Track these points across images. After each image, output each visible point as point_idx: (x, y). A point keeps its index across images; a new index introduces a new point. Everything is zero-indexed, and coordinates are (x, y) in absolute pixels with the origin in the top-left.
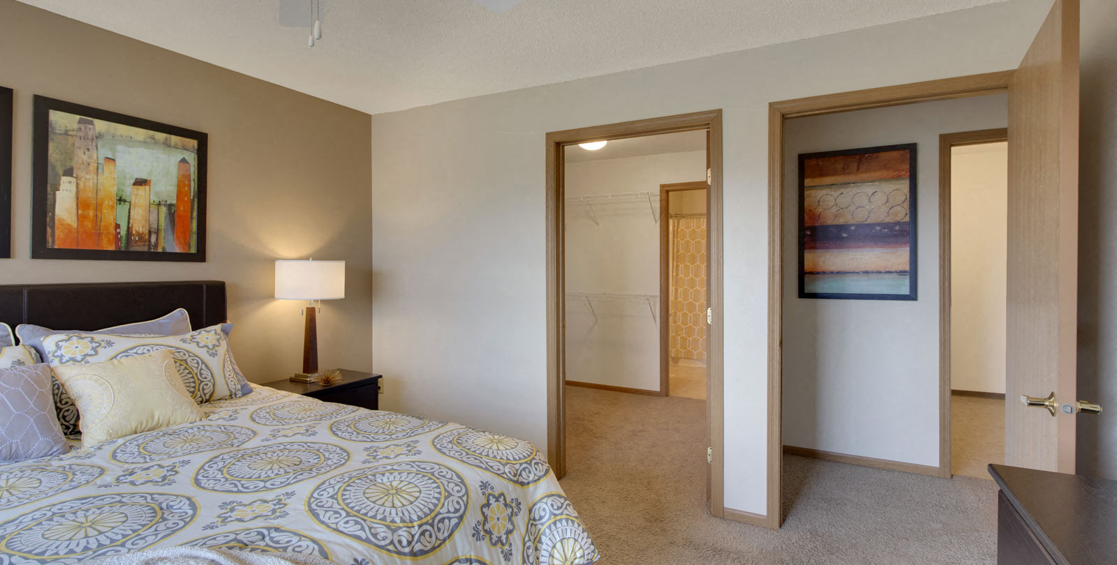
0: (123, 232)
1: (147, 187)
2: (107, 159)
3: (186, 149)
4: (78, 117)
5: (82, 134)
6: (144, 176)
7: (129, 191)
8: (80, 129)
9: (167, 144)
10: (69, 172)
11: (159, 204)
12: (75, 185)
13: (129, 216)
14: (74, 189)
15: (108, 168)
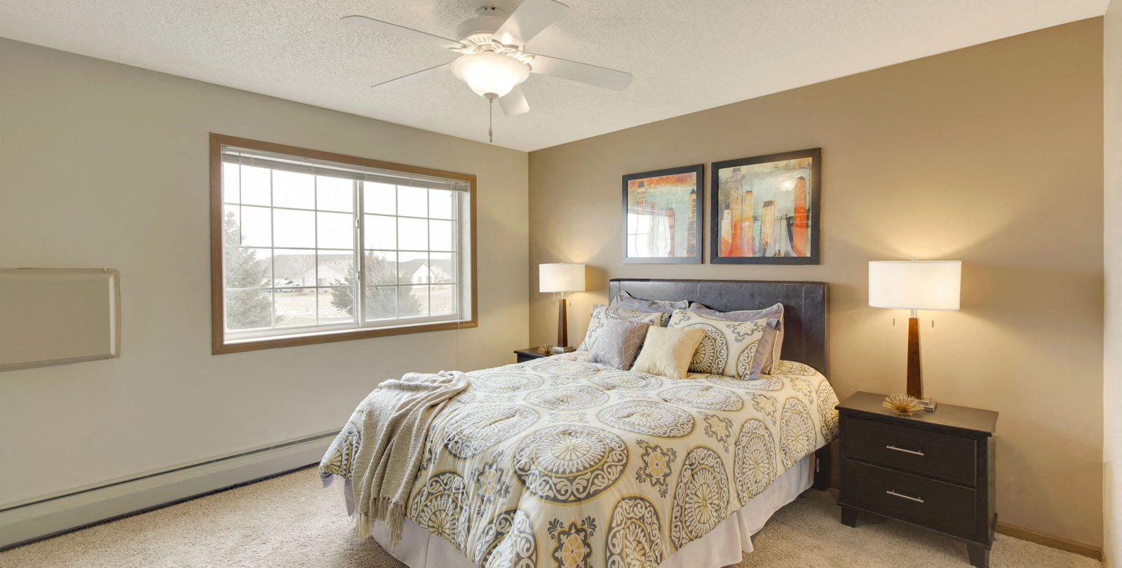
0: (757, 242)
1: (773, 207)
2: (748, 192)
3: (802, 168)
4: (732, 168)
5: (734, 179)
6: (769, 199)
7: (761, 211)
8: (733, 176)
9: (787, 169)
10: (728, 207)
11: (781, 219)
12: (730, 214)
13: (761, 230)
14: (730, 217)
15: (748, 197)
